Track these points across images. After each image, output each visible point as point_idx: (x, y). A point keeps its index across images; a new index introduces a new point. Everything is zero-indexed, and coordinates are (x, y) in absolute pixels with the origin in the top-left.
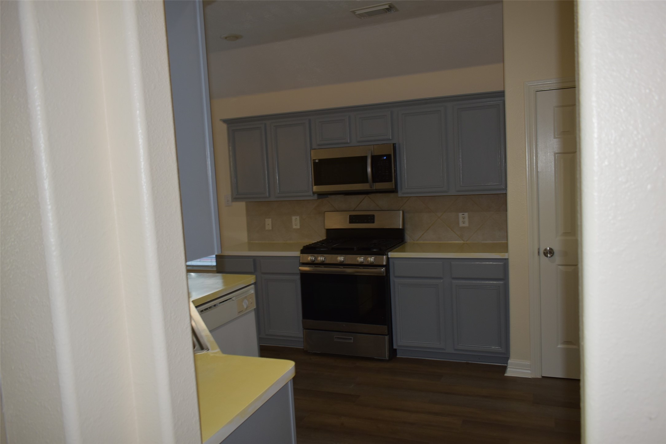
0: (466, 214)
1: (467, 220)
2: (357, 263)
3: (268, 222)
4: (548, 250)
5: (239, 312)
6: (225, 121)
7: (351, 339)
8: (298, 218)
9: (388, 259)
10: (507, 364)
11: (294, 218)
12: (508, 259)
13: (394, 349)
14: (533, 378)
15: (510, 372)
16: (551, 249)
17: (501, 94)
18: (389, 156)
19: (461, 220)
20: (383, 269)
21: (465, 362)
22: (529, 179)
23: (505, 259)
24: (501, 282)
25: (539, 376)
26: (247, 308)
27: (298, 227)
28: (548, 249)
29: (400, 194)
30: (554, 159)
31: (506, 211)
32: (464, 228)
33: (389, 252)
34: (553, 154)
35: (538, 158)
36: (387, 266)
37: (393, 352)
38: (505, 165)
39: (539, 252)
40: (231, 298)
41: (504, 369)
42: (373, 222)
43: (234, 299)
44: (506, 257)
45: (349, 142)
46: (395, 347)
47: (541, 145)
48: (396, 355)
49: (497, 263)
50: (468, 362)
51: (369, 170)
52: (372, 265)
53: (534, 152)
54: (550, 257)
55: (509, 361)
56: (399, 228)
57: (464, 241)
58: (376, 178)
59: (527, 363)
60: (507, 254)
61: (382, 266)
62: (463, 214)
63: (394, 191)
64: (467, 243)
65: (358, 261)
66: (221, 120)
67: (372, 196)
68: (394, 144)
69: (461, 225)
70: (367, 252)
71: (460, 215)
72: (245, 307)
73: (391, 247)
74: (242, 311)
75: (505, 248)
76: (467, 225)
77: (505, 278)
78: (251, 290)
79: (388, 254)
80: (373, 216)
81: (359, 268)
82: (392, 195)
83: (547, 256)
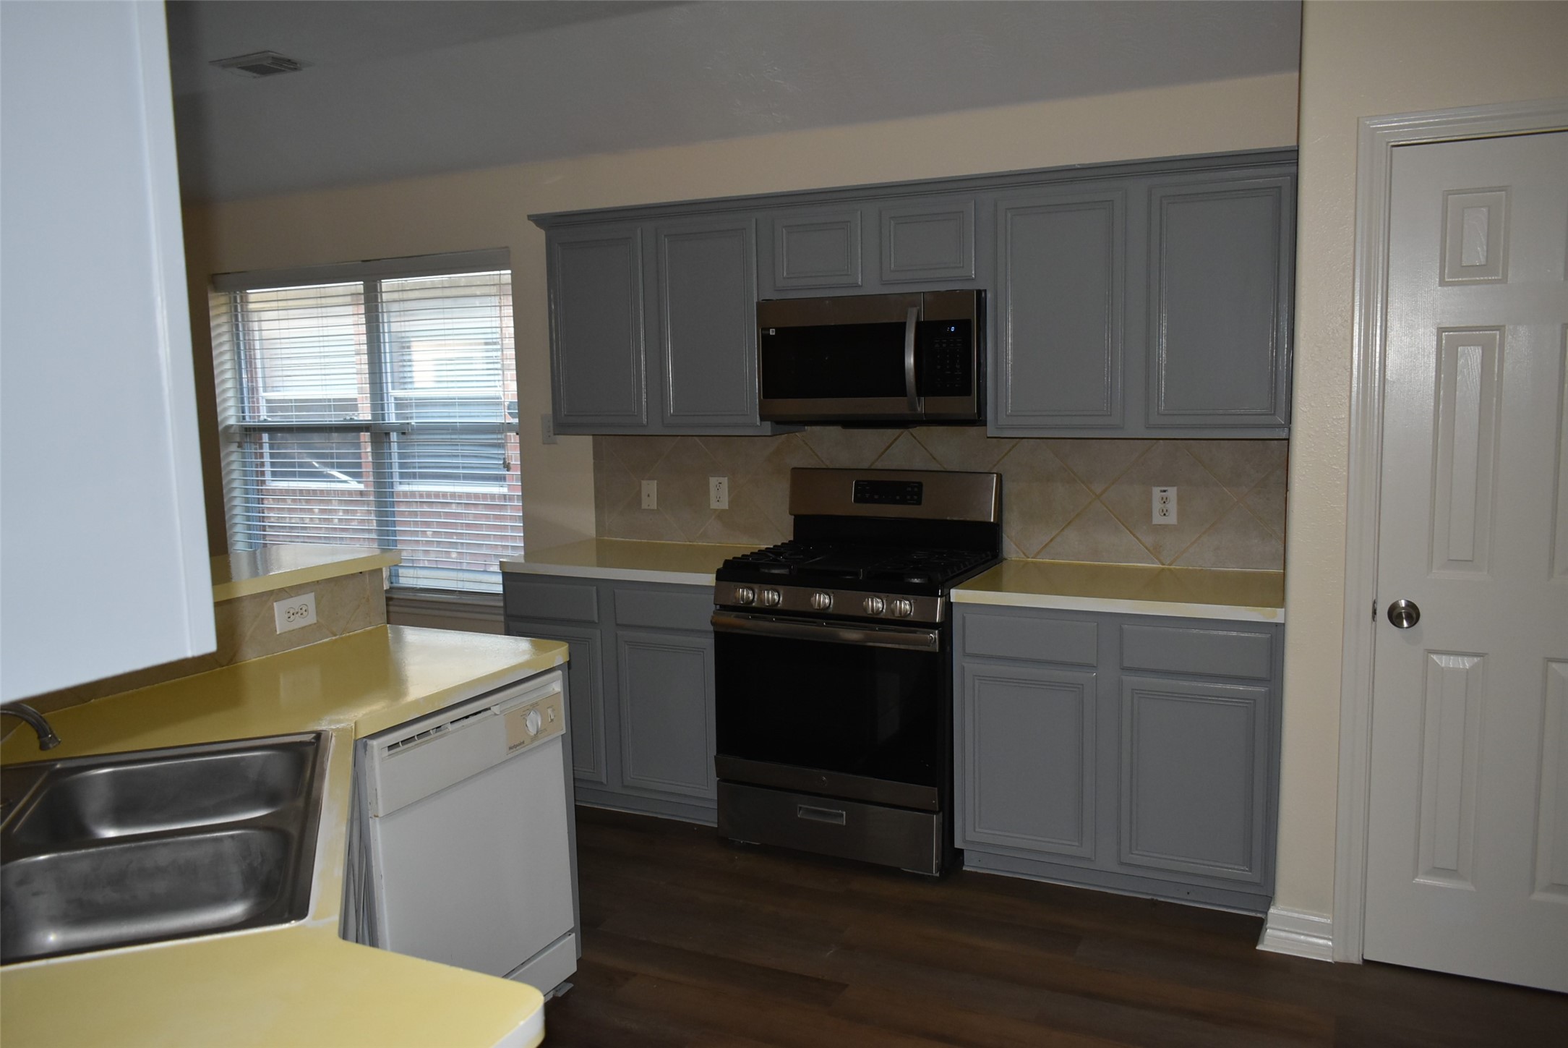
0: (1172, 492)
1: (1173, 506)
2: (860, 613)
3: (650, 491)
4: (1403, 608)
5: (510, 748)
6: (539, 220)
7: (843, 815)
8: (725, 480)
9: (949, 606)
10: (1266, 913)
11: (713, 481)
12: (1284, 625)
13: (957, 849)
14: (1336, 963)
15: (1275, 940)
16: (1411, 605)
17: (1289, 158)
18: (964, 326)
19: (1157, 506)
20: (934, 635)
21: (1149, 897)
22: (1358, 397)
23: (1277, 625)
24: (1261, 690)
25: (1355, 959)
26: (536, 735)
27: (724, 505)
28: (1403, 605)
29: (991, 430)
30: (1437, 345)
31: (1287, 486)
32: (1164, 527)
33: (954, 586)
34: (1435, 331)
35: (1388, 343)
36: (946, 628)
37: (953, 857)
38: (1288, 358)
39: (1374, 612)
40: (489, 709)
41: (1256, 927)
42: (919, 503)
43: (495, 709)
44: (1280, 620)
45: (860, 283)
46: (958, 844)
47: (1397, 305)
48: (962, 864)
49: (1249, 635)
50: (1155, 898)
51: (910, 360)
52: (903, 623)
53: (1379, 324)
54: (1407, 628)
55: (1272, 910)
56: (987, 520)
57: (1163, 564)
58: (929, 382)
59: (1323, 920)
60: (1280, 611)
61: (932, 626)
62: (1165, 491)
63: (978, 420)
64: (1170, 570)
65: (865, 609)
66: (530, 217)
67: (919, 431)
68: (979, 292)
69: (1157, 519)
70: (892, 585)
71: (1156, 491)
72: (532, 731)
73: (958, 575)
74: (523, 742)
75: (1275, 590)
76: (1172, 519)
77: (1273, 676)
78: (556, 685)
79: (949, 593)
80: (920, 485)
81: (866, 627)
82: (973, 431)
83: (1399, 625)
